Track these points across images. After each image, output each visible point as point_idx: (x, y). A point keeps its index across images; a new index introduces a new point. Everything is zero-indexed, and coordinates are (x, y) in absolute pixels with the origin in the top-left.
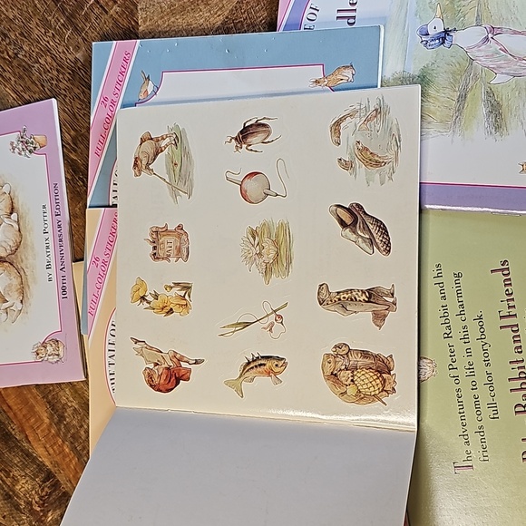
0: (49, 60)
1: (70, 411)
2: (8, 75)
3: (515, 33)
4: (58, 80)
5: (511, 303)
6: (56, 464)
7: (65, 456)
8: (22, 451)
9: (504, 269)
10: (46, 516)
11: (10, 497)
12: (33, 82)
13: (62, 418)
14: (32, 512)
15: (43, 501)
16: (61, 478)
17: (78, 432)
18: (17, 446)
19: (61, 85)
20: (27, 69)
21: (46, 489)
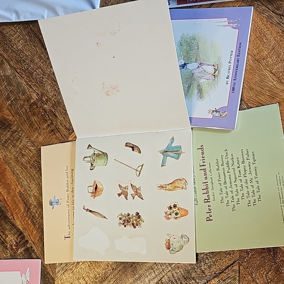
0: (40, 70)
1: (33, 206)
2: (24, 76)
3: (208, 65)
4: (43, 78)
5: (204, 161)
6: (24, 228)
7: (28, 225)
8: (11, 223)
9: (202, 148)
10: (17, 251)
11: (3, 243)
12: (33, 79)
13: (29, 209)
14: (12, 249)
15: (17, 245)
16: (26, 234)
17: (35, 215)
18: (9, 221)
19: (44, 80)
20: (31, 74)
21: (19, 239)
